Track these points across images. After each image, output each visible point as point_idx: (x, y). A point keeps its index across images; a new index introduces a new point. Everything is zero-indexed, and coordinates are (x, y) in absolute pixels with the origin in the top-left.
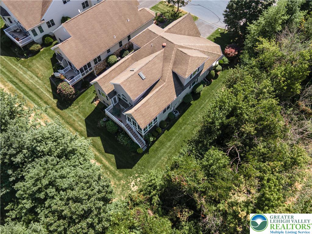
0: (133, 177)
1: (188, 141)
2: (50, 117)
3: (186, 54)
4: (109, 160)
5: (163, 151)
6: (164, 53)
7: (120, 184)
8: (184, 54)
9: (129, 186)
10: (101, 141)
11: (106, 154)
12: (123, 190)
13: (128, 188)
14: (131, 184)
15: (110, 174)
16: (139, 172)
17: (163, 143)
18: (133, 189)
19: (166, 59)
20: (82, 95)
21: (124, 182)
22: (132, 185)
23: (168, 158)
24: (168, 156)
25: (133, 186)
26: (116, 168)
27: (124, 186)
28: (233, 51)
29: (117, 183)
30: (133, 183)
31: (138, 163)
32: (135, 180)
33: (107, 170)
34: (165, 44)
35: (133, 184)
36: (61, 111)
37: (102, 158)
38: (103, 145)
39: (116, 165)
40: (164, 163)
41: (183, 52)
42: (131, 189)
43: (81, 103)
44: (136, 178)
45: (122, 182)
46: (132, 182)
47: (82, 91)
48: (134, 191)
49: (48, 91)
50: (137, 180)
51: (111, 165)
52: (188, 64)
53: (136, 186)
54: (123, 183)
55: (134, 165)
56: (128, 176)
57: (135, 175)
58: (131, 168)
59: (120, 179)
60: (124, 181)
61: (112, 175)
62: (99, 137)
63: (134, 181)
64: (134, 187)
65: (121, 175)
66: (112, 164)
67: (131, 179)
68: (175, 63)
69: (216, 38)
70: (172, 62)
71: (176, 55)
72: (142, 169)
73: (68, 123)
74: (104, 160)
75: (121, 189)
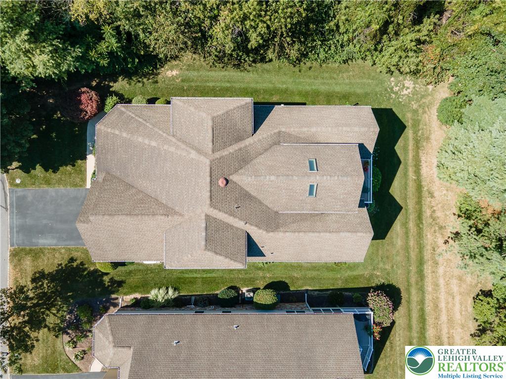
0: (398, 98)
1: (295, 66)
2: (423, 292)
3: (213, 129)
4: (405, 148)
5: (338, 89)
6: (236, 171)
7: (420, 106)
8: (214, 132)
9: (412, 94)
10: (393, 184)
11: (402, 158)
12: (423, 97)
13: (415, 93)
14: (407, 93)
15: (419, 130)
16: (387, 95)
17: (327, 98)
18: (412, 86)
19: (244, 160)
20: (355, 287)
21: (413, 103)
22: (408, 90)
23: (341, 75)
24: (338, 75)
25: (408, 88)
26: (406, 130)
27: (417, 101)
28: (84, 98)
29: (420, 111)
30: (405, 92)
31: (379, 107)
32: (400, 92)
33: (419, 138)
34: (221, 183)
35: (406, 90)
36: (401, 290)
37: (410, 161)
38: (394, 175)
39: (404, 133)
40: (351, 73)
41: (213, 137)
42: (414, 88)
43: (366, 273)
44: (397, 93)
45: (415, 107)
46: (405, 94)
47: (347, 293)
48: (412, 83)
49: (392, 347)
50: (399, 90)
51: (408, 140)
52: (227, 112)
53: (405, 85)
54: (415, 103)
55: (386, 110)
56: (404, 105)
57: (395, 97)
58: (391, 109)
59: (415, 112)
60: (413, 105)
61: (418, 125)
62: (390, 191)
63: (402, 93)
64: (408, 86)
65: (409, 115)
66: (406, 140)
67: (402, 98)
68: (240, 139)
69: (51, 171)
70: (242, 144)
71: (225, 147)
72: (381, 95)
73: (408, 258)
74: (411, 155)
75: (424, 100)
